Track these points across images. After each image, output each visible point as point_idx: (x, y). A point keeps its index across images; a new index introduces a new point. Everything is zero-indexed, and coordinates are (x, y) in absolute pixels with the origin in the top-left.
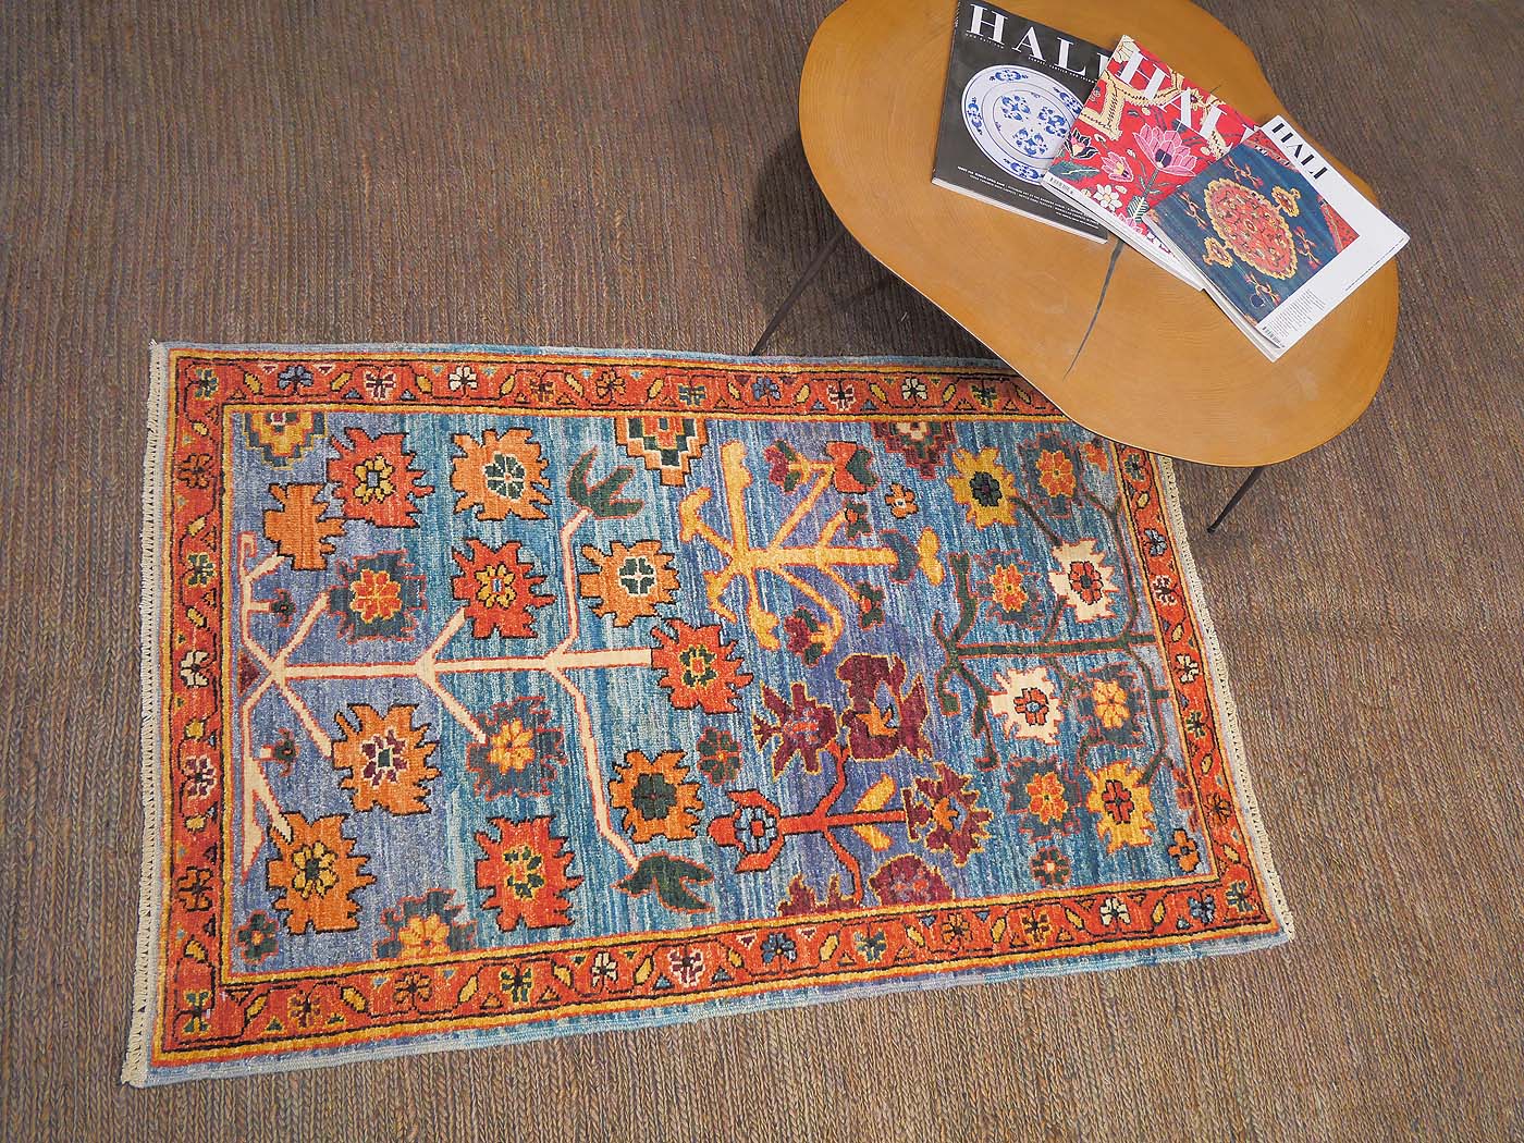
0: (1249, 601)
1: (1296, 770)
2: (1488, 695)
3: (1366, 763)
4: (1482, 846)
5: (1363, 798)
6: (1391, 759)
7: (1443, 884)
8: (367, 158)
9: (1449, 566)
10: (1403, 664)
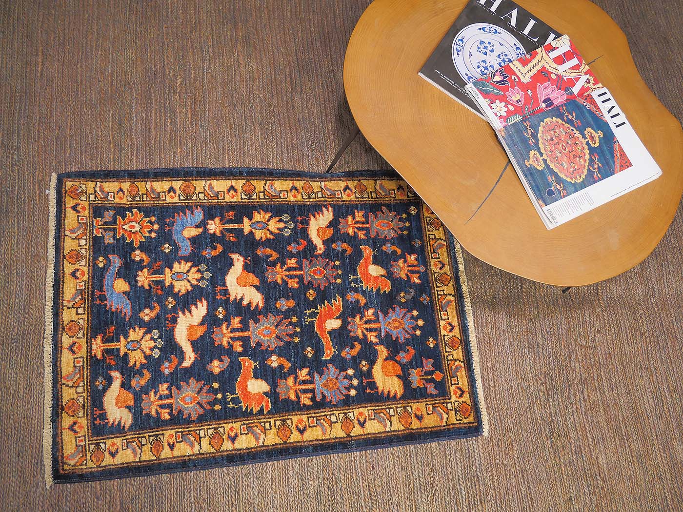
1: (540, 382)
3: (579, 378)
4: (640, 423)
5: (575, 397)
10: (605, 322)
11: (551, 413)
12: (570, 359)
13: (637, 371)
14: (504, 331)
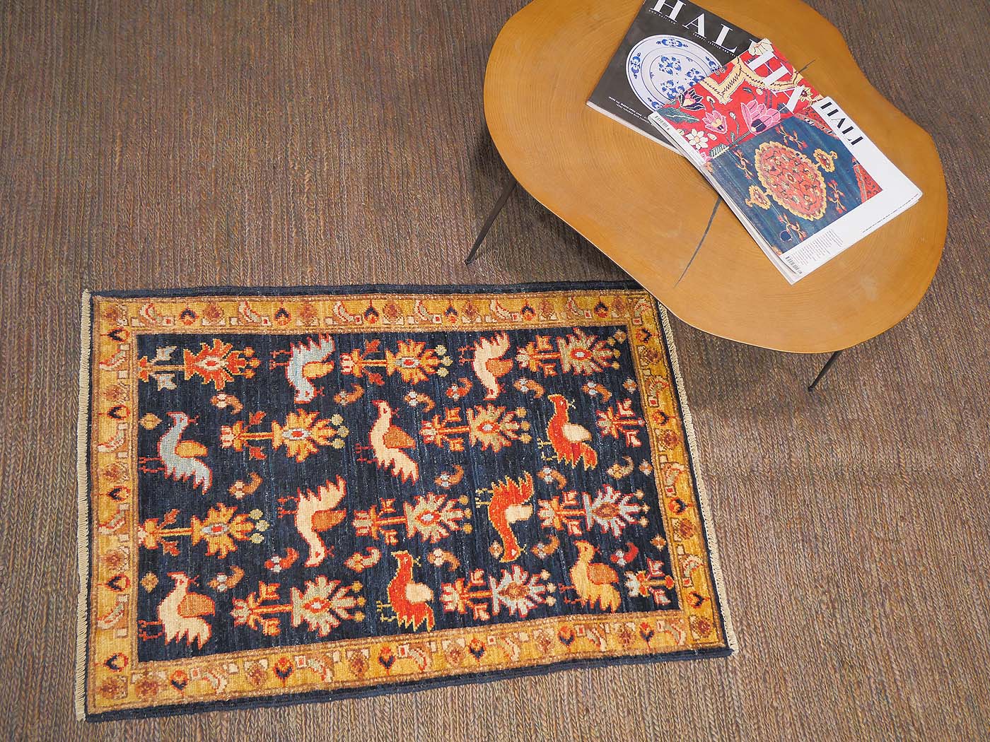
0: (789, 458)
1: (821, 590)
2: (979, 529)
3: (877, 585)
4: (969, 649)
5: (873, 612)
6: (898, 580)
7: (934, 680)
8: (121, 136)
9: (952, 427)
10: (910, 505)
11: (839, 633)
12: (863, 557)
13: (960, 574)
14: (766, 517)
